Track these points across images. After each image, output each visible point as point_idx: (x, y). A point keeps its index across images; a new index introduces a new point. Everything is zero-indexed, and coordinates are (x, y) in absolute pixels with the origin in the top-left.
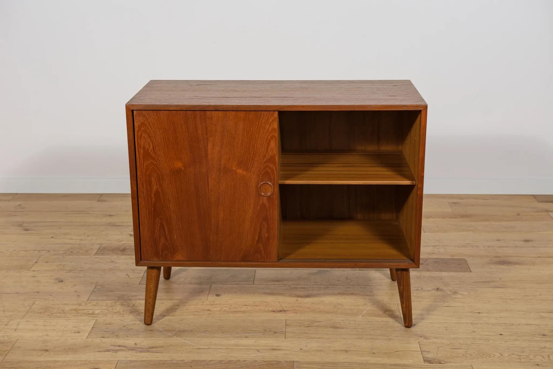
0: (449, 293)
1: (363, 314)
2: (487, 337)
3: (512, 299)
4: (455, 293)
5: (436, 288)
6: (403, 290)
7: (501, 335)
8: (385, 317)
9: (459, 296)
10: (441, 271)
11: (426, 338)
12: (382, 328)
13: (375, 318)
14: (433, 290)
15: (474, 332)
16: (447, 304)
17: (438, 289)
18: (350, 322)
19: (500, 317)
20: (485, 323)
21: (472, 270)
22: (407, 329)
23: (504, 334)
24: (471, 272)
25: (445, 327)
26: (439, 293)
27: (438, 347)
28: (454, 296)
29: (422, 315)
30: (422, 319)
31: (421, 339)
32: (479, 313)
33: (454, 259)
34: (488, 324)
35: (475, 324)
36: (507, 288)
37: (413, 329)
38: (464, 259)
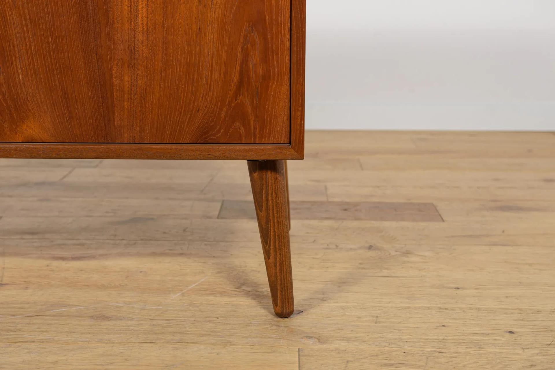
0: (393, 253)
1: (185, 291)
2: (475, 338)
3: (530, 265)
4: (407, 253)
5: (368, 245)
6: (268, 221)
7: (511, 332)
8: (237, 296)
9: (413, 259)
10: (383, 219)
11: (320, 340)
12: (218, 318)
13: (211, 298)
14: (360, 248)
15: (444, 327)
16: (385, 272)
17: (370, 248)
18: (145, 305)
19: (507, 297)
20: (471, 309)
21: (444, 218)
22: (281, 319)
23: (517, 332)
24: (443, 221)
25: (372, 316)
26: (371, 253)
27: (348, 362)
28: (405, 259)
29: (323, 293)
30: (323, 300)
31: (309, 342)
32: (458, 288)
33: (411, 203)
34: (479, 309)
35: (446, 309)
36: (517, 245)
37: (294, 321)
38: (432, 204)
